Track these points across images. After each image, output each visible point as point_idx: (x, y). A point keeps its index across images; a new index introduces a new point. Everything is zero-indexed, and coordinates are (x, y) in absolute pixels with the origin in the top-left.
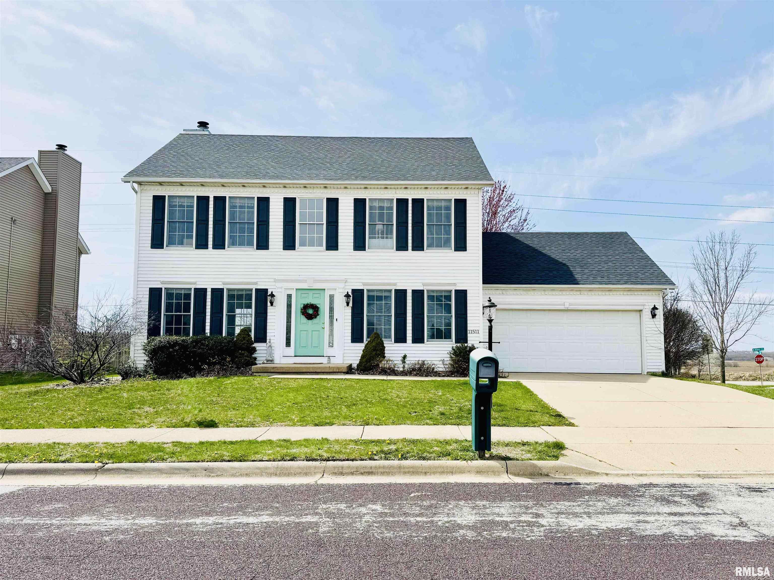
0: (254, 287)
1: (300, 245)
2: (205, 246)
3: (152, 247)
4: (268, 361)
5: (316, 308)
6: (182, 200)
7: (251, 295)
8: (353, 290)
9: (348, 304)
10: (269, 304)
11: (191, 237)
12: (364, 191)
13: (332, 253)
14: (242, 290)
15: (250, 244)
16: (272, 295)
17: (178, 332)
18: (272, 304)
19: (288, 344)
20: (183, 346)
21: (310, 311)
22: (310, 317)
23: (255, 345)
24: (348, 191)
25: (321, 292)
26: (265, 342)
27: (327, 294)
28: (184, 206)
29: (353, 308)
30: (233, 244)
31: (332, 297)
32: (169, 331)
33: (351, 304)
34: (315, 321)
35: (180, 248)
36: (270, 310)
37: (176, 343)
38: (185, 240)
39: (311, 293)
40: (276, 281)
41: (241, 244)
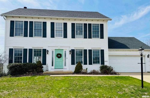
0: (42, 49)
1: (56, 36)
2: (27, 36)
3: (10, 36)
4: (46, 70)
5: (61, 55)
6: (20, 22)
7: (41, 51)
8: (72, 50)
9: (70, 54)
10: (47, 53)
11: (22, 33)
12: (74, 21)
13: (65, 39)
14: (38, 49)
15: (41, 36)
16: (48, 51)
17: (18, 62)
18: (48, 54)
19: (53, 65)
20: (20, 66)
21: (59, 56)
22: (59, 57)
23: (43, 66)
24: (70, 21)
25: (62, 50)
26: (46, 65)
27: (64, 51)
28: (20, 24)
29: (72, 55)
30: (35, 35)
31: (65, 52)
32: (15, 62)
33: (71, 54)
34: (60, 58)
35: (19, 36)
36: (47, 55)
37: (18, 65)
38: (20, 34)
39: (59, 50)
40: (49, 47)
41: (38, 36)
